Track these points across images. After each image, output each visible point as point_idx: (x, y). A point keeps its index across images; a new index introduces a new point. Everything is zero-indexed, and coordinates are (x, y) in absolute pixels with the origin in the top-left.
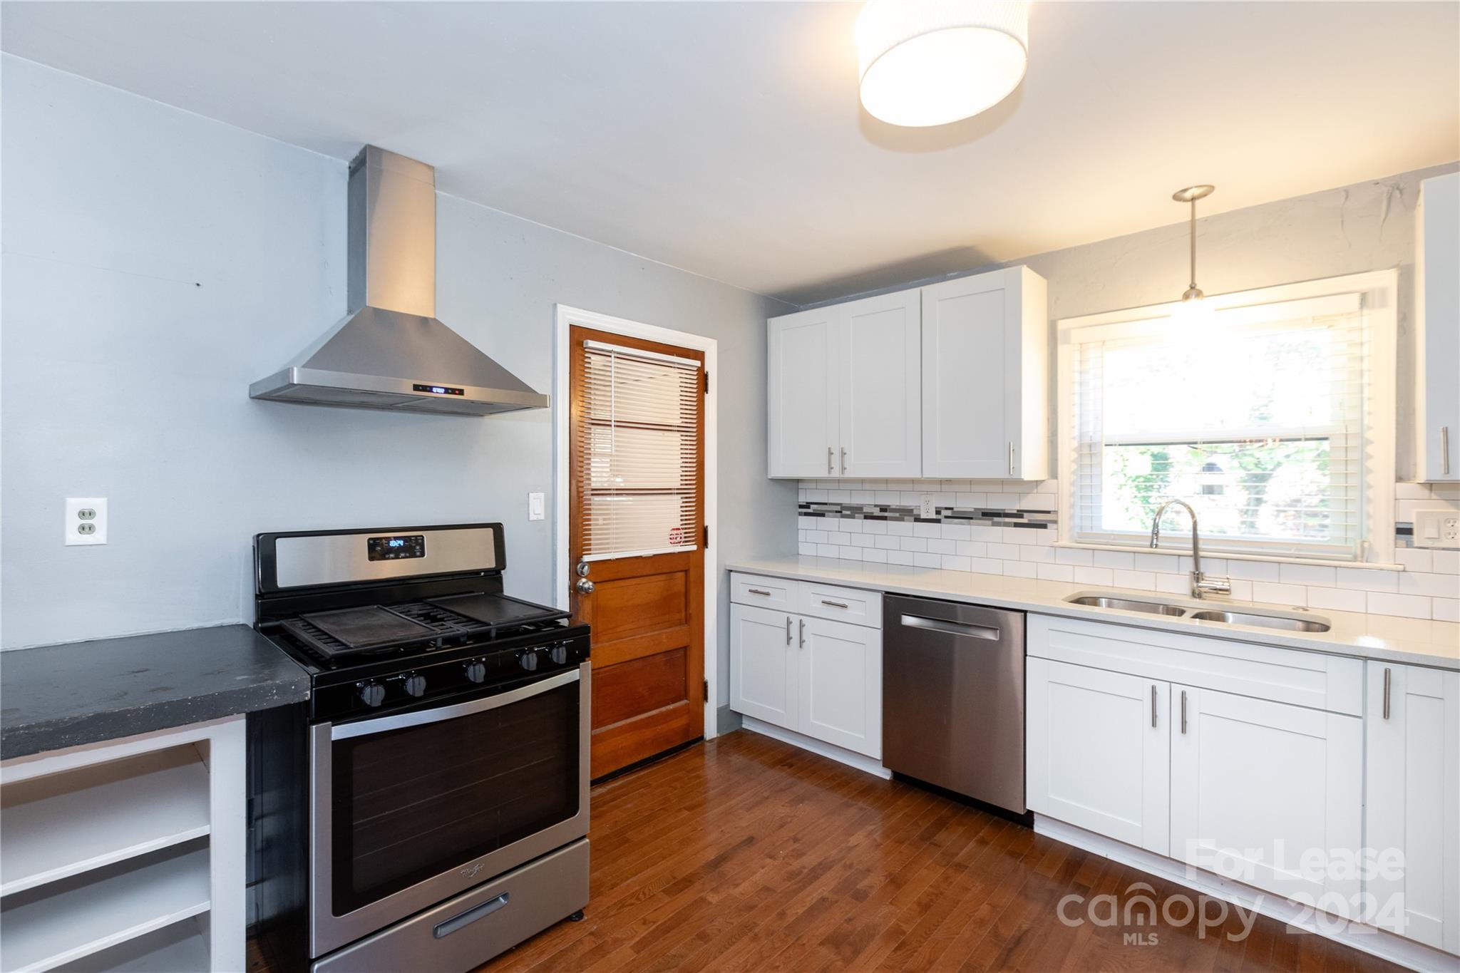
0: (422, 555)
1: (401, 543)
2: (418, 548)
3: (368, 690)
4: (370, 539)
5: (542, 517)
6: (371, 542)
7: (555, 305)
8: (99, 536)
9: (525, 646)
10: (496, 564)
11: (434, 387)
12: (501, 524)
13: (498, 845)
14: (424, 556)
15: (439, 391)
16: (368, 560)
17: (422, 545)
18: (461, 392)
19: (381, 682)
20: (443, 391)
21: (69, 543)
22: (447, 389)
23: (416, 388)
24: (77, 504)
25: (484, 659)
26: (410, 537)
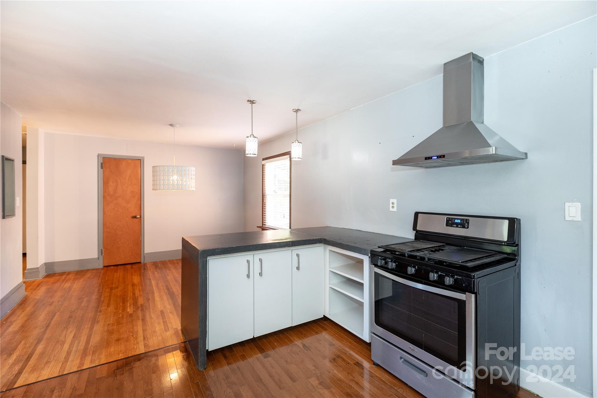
1: (459, 221)
2: (466, 224)
3: (380, 260)
6: (448, 219)
7: (593, 69)
8: (395, 209)
10: (507, 240)
11: (432, 157)
12: (517, 219)
13: (423, 349)
14: (468, 228)
15: (435, 158)
16: (445, 226)
17: (468, 223)
18: (444, 156)
19: (384, 259)
20: (436, 157)
21: (390, 210)
22: (437, 157)
23: (426, 159)
24: (392, 201)
25: (417, 267)
26: (463, 219)
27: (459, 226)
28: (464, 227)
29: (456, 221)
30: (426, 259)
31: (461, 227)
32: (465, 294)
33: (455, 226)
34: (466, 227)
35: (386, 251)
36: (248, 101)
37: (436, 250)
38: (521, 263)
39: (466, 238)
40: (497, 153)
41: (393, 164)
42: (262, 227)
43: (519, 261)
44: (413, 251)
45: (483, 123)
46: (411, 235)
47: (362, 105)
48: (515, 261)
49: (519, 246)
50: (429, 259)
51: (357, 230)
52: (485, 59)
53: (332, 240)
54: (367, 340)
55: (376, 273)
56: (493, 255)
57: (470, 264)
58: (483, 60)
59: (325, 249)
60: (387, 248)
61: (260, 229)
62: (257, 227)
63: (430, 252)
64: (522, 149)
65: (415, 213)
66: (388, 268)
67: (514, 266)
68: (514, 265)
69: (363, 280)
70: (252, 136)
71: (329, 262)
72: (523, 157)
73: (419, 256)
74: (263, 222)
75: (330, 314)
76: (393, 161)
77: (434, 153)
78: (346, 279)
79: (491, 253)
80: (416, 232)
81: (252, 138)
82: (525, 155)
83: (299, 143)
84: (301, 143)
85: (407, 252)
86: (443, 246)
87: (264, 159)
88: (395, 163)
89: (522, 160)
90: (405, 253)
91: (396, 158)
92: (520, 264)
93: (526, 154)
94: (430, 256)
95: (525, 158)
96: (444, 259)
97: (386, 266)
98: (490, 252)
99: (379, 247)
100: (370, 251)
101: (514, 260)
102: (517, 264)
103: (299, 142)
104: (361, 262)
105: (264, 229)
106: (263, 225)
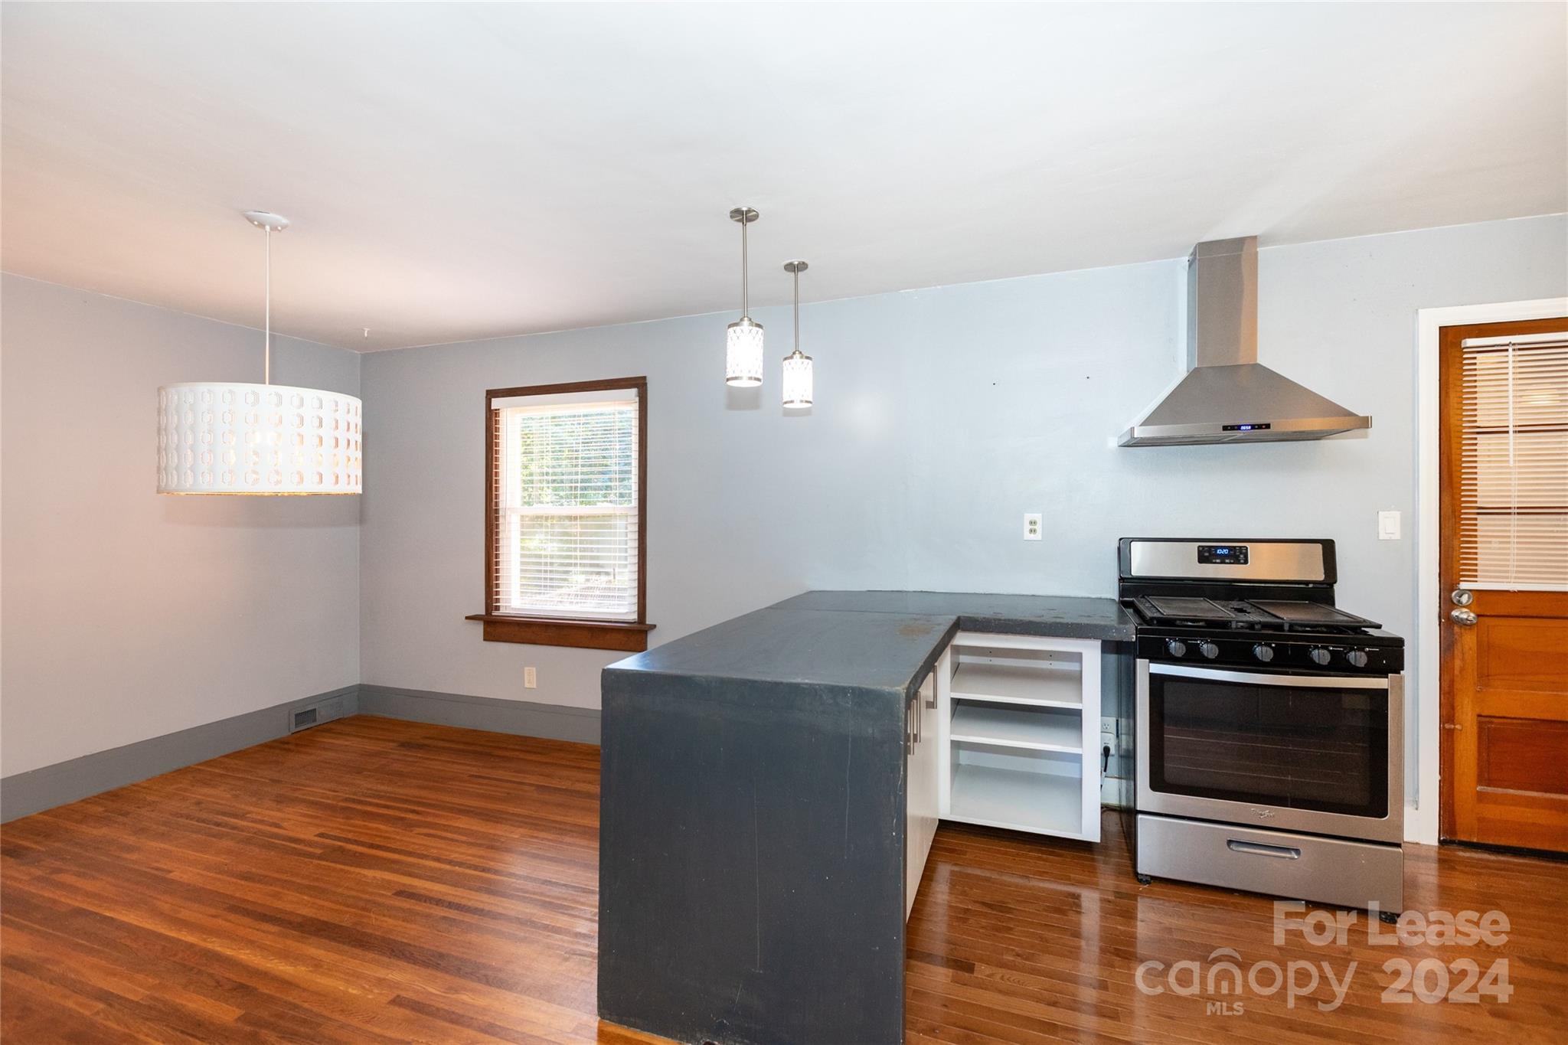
0: (1246, 562)
1: (1226, 551)
2: (1242, 556)
3: (1173, 644)
4: (1199, 547)
5: (1397, 536)
6: (1201, 549)
7: (1417, 310)
8: (1038, 536)
9: (1319, 643)
10: (1325, 578)
11: (1240, 426)
12: (1332, 541)
13: (1289, 804)
15: (1248, 427)
16: (1197, 563)
17: (1246, 554)
18: (1268, 426)
20: (1250, 427)
21: (1025, 538)
22: (1253, 426)
23: (1226, 428)
24: (1029, 517)
26: (1235, 547)
27: (1227, 561)
28: (1237, 561)
29: (1220, 551)
31: (1230, 563)
32: (1387, 677)
33: (1218, 561)
34: (1242, 561)
65: (1119, 541)
71: (952, 678)
74: (489, 600)
80: (1123, 581)
87: (494, 394)
106: (488, 608)
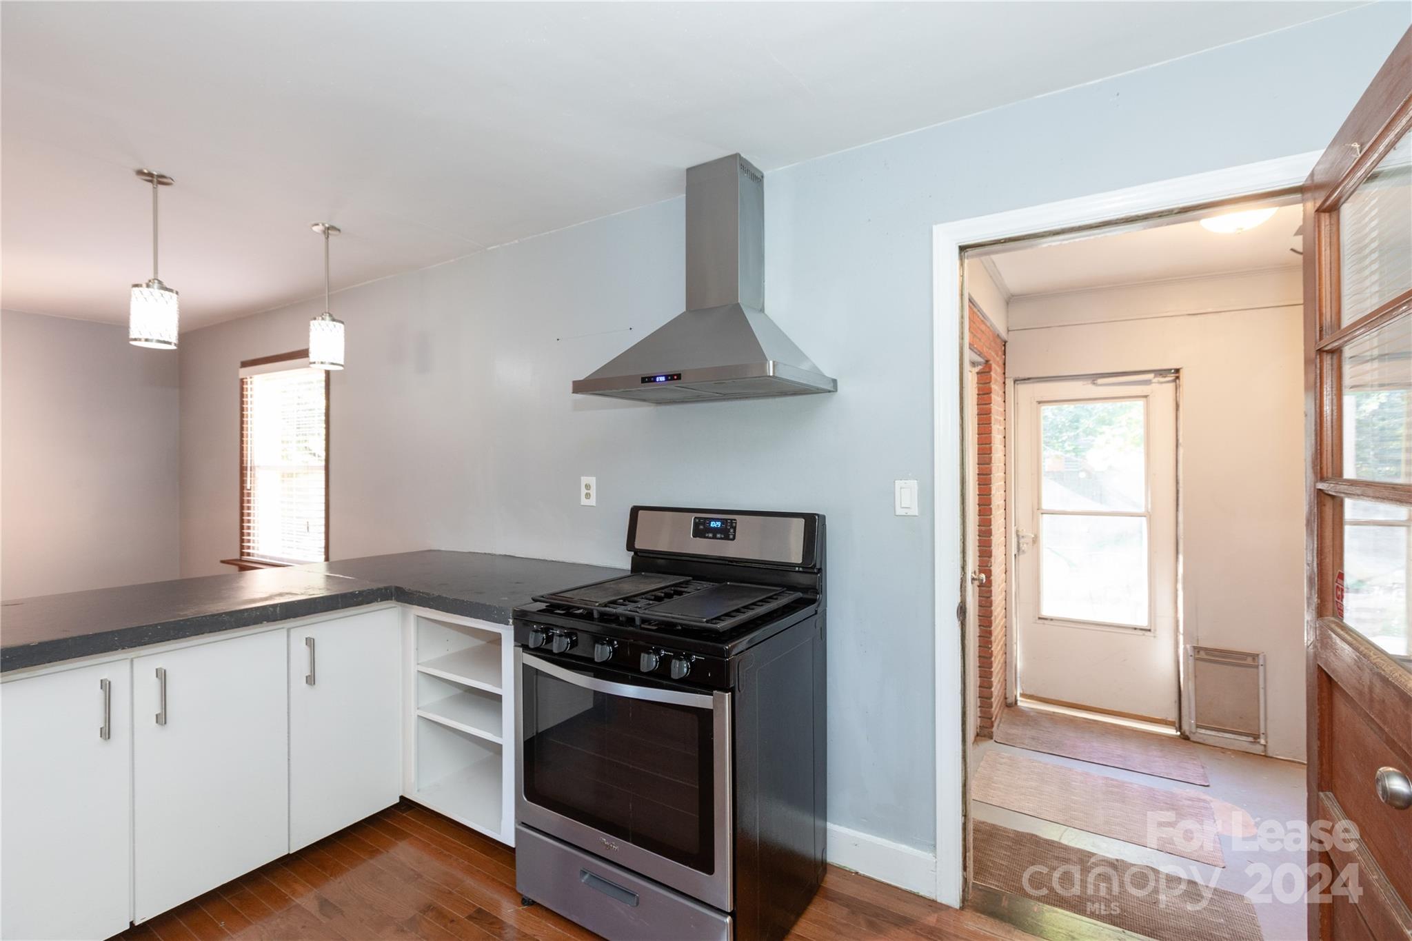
1: (719, 524)
2: (731, 531)
4: (695, 518)
5: (914, 511)
6: (697, 520)
7: (932, 227)
8: (592, 501)
10: (803, 560)
11: (657, 376)
12: (818, 515)
13: (630, 839)
14: (734, 539)
15: (663, 379)
16: (692, 536)
17: (735, 528)
18: (679, 377)
19: (546, 631)
21: (582, 504)
22: (666, 377)
23: (644, 380)
24: (585, 480)
25: (616, 642)
26: (727, 520)
27: (718, 536)
28: (727, 538)
29: (713, 524)
30: (638, 622)
31: (721, 539)
32: (712, 695)
33: (711, 535)
34: (731, 537)
35: (551, 609)
36: (140, 173)
37: (669, 596)
38: (826, 606)
39: (731, 562)
40: (777, 375)
41: (574, 392)
42: (240, 563)
43: (822, 604)
44: (614, 602)
45: (763, 312)
46: (623, 561)
47: (516, 241)
48: (816, 604)
49: (823, 572)
50: (644, 621)
51: (506, 556)
52: (765, 174)
53: (418, 590)
54: (510, 841)
55: (526, 668)
56: (775, 597)
57: (721, 626)
58: (762, 177)
59: (404, 616)
60: (552, 601)
61: (234, 569)
62: (223, 562)
63: (651, 602)
64: (829, 373)
65: (632, 509)
66: (550, 652)
67: (813, 615)
68: (814, 613)
69: (500, 686)
70: (156, 285)
71: (417, 649)
72: (829, 387)
73: (622, 615)
74: (242, 547)
75: (418, 791)
76: (574, 382)
77: (659, 368)
78: (459, 688)
79: (774, 590)
80: (635, 553)
81: (155, 291)
82: (832, 384)
83: (334, 323)
84: (342, 323)
85: (598, 606)
86: (687, 583)
87: (245, 364)
88: (580, 387)
89: (828, 394)
90: (592, 610)
91: (581, 377)
92: (826, 610)
93: (835, 381)
94: (646, 612)
95: (832, 389)
96: (673, 618)
97: (548, 647)
98: (770, 590)
99: (535, 600)
100: (511, 611)
101: (813, 601)
102: (820, 610)
103: (336, 318)
104: (496, 640)
105: (243, 568)
106: (242, 554)
